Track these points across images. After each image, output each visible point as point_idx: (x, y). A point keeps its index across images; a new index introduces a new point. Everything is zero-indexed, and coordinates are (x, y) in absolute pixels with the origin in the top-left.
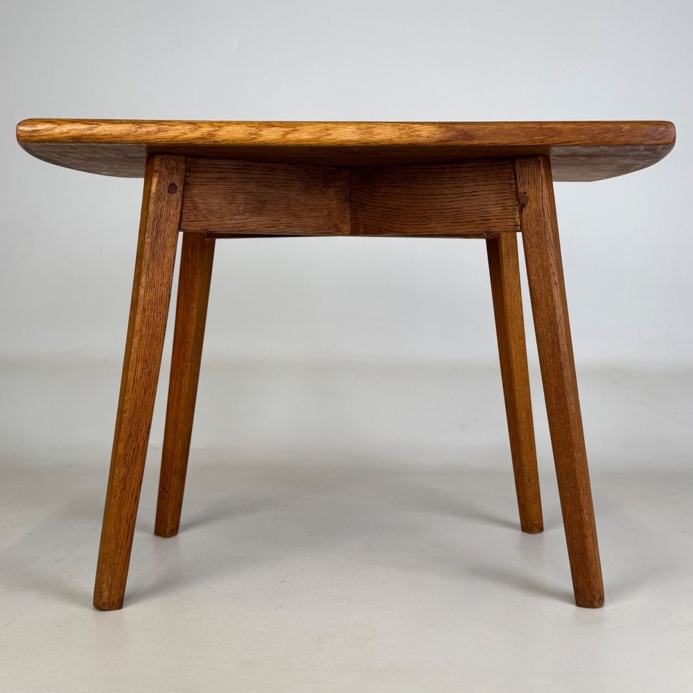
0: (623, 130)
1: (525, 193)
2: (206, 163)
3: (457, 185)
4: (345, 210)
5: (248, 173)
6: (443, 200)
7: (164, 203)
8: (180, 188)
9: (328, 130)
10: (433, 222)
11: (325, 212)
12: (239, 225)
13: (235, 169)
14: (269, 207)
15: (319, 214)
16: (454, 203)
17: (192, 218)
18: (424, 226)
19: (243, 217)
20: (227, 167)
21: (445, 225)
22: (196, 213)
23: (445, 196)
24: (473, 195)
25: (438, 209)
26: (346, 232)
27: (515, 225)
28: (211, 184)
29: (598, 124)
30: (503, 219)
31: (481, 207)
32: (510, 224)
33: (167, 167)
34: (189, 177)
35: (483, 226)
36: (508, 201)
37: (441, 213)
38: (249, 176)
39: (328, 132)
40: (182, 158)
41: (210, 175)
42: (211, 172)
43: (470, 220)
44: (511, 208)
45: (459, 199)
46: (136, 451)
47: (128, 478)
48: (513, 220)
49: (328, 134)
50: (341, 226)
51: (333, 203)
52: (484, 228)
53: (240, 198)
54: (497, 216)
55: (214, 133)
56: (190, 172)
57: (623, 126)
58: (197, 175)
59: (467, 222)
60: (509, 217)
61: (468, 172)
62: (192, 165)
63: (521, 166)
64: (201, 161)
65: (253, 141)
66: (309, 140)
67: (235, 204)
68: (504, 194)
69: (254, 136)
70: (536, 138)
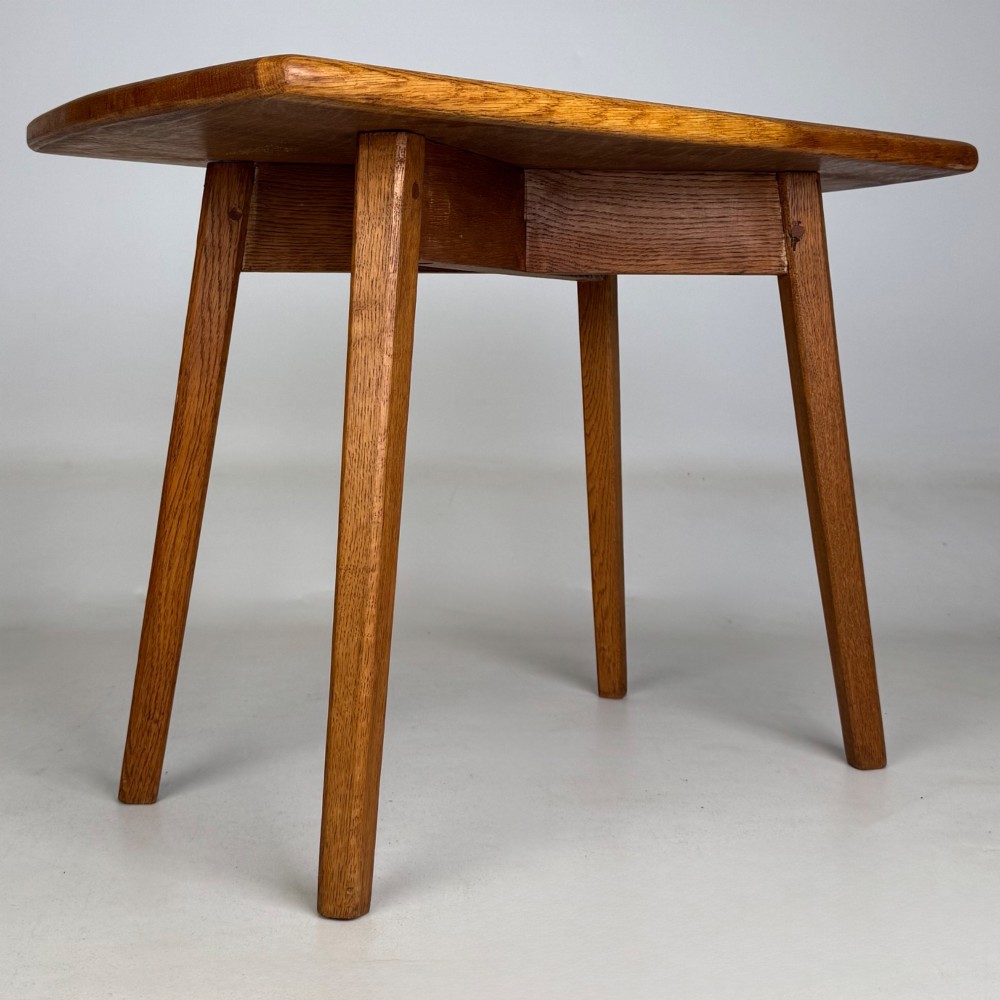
1: (800, 222)
3: (696, 206)
6: (676, 226)
8: (421, 191)
9: (677, 117)
10: (660, 258)
16: (693, 231)
18: (647, 263)
21: (679, 261)
23: (678, 221)
24: (721, 222)
25: (669, 239)
27: (781, 266)
30: (763, 256)
31: (731, 239)
32: (774, 263)
33: (412, 155)
35: (735, 265)
36: (770, 232)
37: (673, 244)
39: (679, 121)
43: (717, 256)
44: (775, 242)
45: (700, 225)
48: (777, 259)
49: (679, 125)
52: (737, 268)
54: (755, 252)
55: (552, 109)
59: (712, 259)
60: (772, 254)
61: (713, 188)
63: (795, 185)
65: (595, 126)
66: (658, 131)
68: (765, 223)
69: (598, 119)
70: (872, 152)
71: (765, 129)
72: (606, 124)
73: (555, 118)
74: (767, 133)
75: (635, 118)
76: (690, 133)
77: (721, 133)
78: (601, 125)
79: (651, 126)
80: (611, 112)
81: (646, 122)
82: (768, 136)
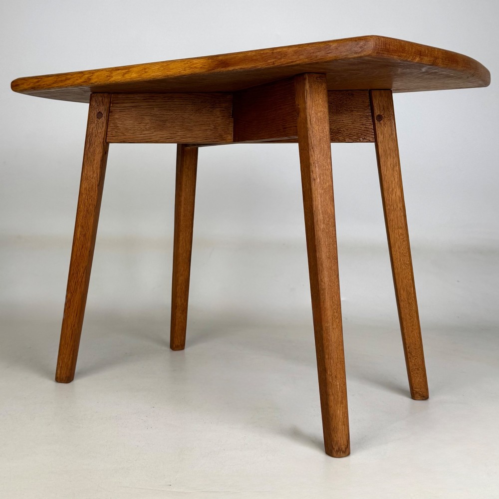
0: (332, 47)
2: (124, 97)
4: (229, 124)
5: (154, 102)
7: (94, 125)
8: (105, 115)
11: (212, 126)
12: (146, 138)
13: (144, 99)
14: (169, 125)
15: (207, 128)
17: (114, 133)
19: (150, 132)
20: (138, 98)
22: (116, 130)
26: (229, 141)
28: (127, 110)
29: (313, 45)
33: (96, 101)
34: (112, 107)
38: (154, 103)
40: (106, 95)
41: (126, 105)
42: (126, 103)
46: (77, 284)
47: (72, 301)
49: (146, 72)
50: (225, 136)
51: (218, 119)
53: (147, 119)
56: (113, 103)
57: (331, 44)
58: (118, 105)
62: (114, 99)
64: (120, 96)
67: (144, 123)
69: (109, 78)
70: (269, 61)
71: (194, 64)
72: (113, 79)
73: (93, 81)
74: (195, 65)
75: (125, 74)
76: (152, 75)
77: (168, 71)
78: (110, 80)
79: (132, 76)
80: (114, 73)
81: (129, 75)
82: (195, 68)
